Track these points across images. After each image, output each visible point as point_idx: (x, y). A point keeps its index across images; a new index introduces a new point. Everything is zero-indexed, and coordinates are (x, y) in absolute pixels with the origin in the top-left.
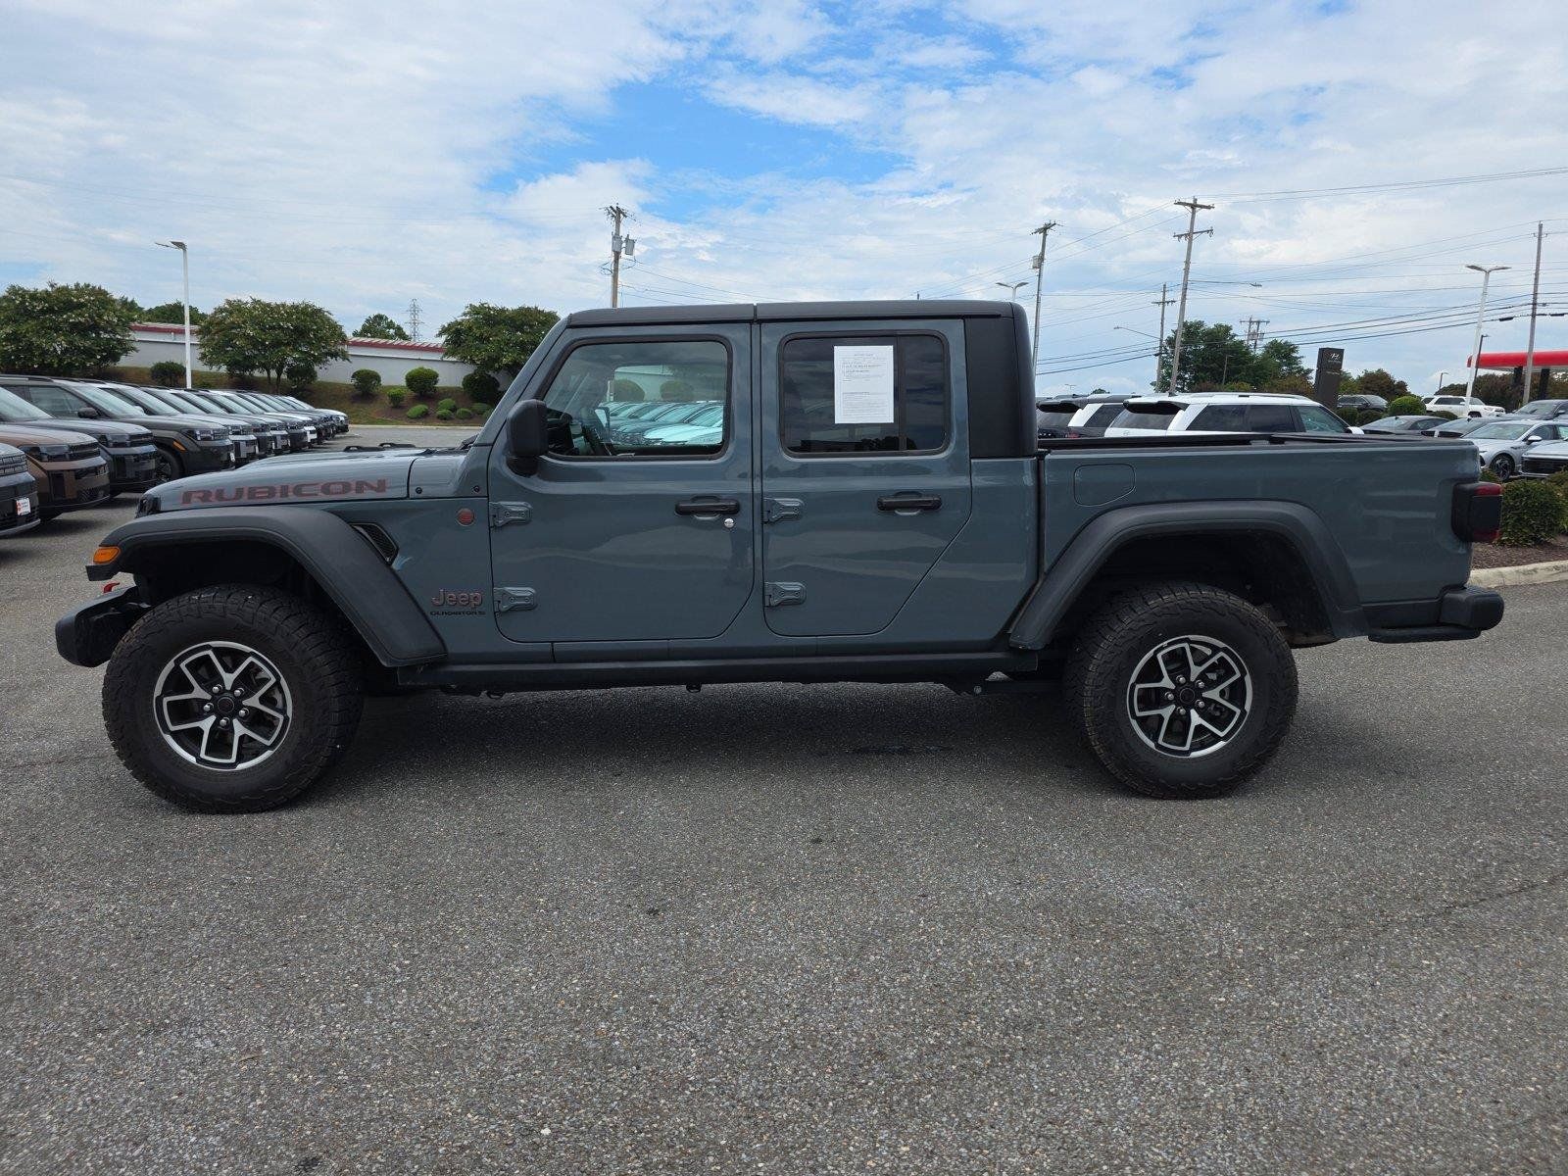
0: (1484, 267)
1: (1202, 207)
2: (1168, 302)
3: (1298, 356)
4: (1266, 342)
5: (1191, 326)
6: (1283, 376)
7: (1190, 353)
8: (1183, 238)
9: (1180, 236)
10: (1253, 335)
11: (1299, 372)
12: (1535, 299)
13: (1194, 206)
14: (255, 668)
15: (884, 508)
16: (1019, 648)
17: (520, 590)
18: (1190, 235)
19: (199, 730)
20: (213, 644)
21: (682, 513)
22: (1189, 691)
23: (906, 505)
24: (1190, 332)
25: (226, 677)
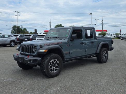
3: (27, 30)
7: (15, 29)
10: (22, 27)
11: (27, 32)
12: (50, 25)
13: (17, 12)
14: (56, 61)
15: (91, 43)
16: (97, 53)
17: (71, 52)
18: (17, 15)
19: (52, 69)
20: (54, 59)
21: (81, 44)
22: (104, 55)
23: (92, 43)
24: (15, 27)
25: (54, 63)
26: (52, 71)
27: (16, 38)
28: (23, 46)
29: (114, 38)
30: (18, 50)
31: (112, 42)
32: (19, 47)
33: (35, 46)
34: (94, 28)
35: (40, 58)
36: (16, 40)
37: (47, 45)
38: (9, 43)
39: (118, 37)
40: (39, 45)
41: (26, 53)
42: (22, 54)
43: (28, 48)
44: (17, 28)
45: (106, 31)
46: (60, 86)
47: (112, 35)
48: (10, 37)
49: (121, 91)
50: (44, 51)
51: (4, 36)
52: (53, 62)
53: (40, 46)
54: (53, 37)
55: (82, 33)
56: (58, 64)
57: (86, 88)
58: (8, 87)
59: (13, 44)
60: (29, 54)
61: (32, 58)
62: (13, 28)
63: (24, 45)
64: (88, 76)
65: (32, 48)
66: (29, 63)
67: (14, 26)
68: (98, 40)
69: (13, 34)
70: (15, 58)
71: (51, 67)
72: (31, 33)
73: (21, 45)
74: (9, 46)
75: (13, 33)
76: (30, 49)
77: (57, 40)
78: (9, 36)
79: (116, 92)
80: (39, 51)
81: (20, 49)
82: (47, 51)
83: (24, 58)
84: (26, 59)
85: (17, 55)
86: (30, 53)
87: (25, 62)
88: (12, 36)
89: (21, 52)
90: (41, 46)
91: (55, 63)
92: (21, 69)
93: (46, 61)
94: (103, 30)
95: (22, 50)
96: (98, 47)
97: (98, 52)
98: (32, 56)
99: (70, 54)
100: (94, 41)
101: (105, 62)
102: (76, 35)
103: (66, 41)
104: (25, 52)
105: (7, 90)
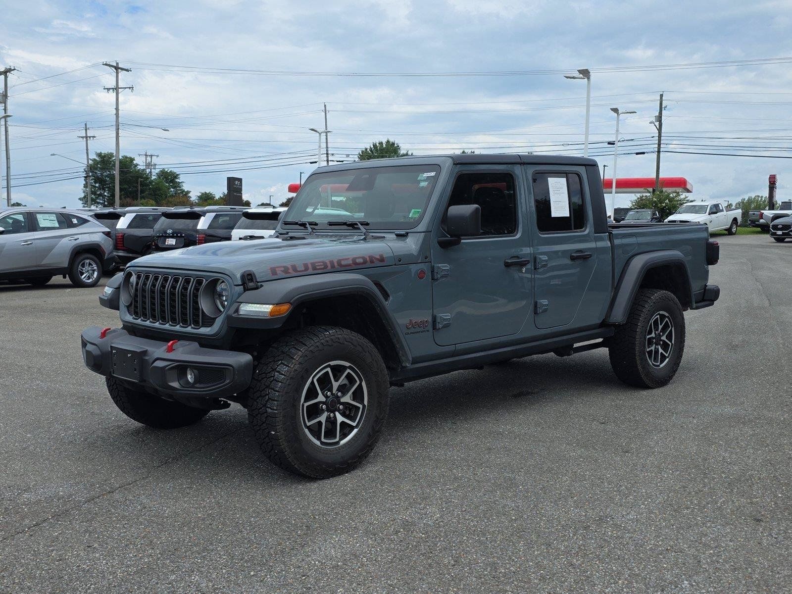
0: (318, 130)
1: (122, 69)
2: (90, 137)
3: (180, 181)
4: (157, 171)
5: (105, 156)
6: (172, 196)
7: (106, 176)
8: (111, 90)
9: (108, 89)
10: (148, 165)
11: (182, 193)
12: (327, 151)
13: (117, 68)
14: (349, 377)
15: (573, 258)
16: (614, 325)
17: (445, 315)
18: (116, 89)
19: (320, 423)
20: (332, 363)
21: (507, 265)
22: (658, 337)
23: (580, 258)
24: (105, 161)
25: (336, 385)
26: (319, 439)
27: (108, 234)
28: (139, 277)
29: (729, 232)
30: (112, 303)
31: (712, 255)
32: (118, 288)
33: (214, 283)
34: (591, 165)
35: (245, 358)
36: (107, 245)
37: (286, 270)
38: (66, 264)
39: (754, 224)
40: (239, 276)
41: (157, 325)
42: (131, 330)
43: (173, 294)
44: (116, 172)
45: (681, 183)
46: (367, 532)
47: (715, 209)
48: (71, 225)
49: (750, 563)
50: (267, 308)
51: (30, 223)
52: (324, 382)
53: (243, 277)
54: (331, 224)
55: (513, 198)
56: (358, 395)
57: (529, 545)
58: (47, 534)
59: (89, 271)
60: (178, 328)
61: (194, 352)
62: (91, 168)
63: (146, 274)
64: (550, 470)
65: (197, 289)
66: (175, 384)
67: (99, 155)
68: (617, 242)
69: (93, 207)
70: (88, 354)
71: (314, 411)
72: (206, 199)
73: (129, 275)
74: (67, 281)
75: (94, 202)
76: (184, 302)
77: (355, 242)
78: (65, 220)
79: (717, 569)
80: (237, 311)
81: (124, 299)
82: (285, 308)
83: (145, 353)
84: (159, 364)
85: (104, 334)
86: (185, 322)
87: (153, 381)
88: (83, 221)
89: (129, 318)
90: (249, 282)
91: (343, 389)
92: (135, 424)
93: (284, 371)
94: (661, 176)
95: (134, 308)
96: (617, 288)
97: (619, 315)
98: (196, 344)
99: (434, 328)
100: (592, 245)
101: (662, 381)
102: (476, 206)
103: (412, 245)
104: (154, 317)
105: (36, 554)
